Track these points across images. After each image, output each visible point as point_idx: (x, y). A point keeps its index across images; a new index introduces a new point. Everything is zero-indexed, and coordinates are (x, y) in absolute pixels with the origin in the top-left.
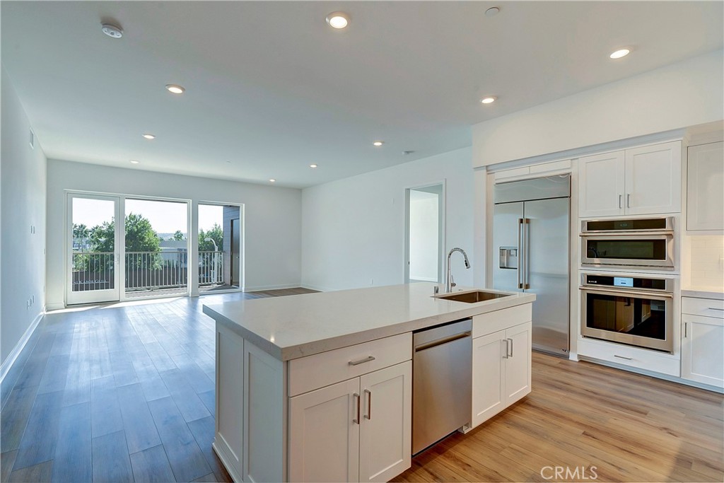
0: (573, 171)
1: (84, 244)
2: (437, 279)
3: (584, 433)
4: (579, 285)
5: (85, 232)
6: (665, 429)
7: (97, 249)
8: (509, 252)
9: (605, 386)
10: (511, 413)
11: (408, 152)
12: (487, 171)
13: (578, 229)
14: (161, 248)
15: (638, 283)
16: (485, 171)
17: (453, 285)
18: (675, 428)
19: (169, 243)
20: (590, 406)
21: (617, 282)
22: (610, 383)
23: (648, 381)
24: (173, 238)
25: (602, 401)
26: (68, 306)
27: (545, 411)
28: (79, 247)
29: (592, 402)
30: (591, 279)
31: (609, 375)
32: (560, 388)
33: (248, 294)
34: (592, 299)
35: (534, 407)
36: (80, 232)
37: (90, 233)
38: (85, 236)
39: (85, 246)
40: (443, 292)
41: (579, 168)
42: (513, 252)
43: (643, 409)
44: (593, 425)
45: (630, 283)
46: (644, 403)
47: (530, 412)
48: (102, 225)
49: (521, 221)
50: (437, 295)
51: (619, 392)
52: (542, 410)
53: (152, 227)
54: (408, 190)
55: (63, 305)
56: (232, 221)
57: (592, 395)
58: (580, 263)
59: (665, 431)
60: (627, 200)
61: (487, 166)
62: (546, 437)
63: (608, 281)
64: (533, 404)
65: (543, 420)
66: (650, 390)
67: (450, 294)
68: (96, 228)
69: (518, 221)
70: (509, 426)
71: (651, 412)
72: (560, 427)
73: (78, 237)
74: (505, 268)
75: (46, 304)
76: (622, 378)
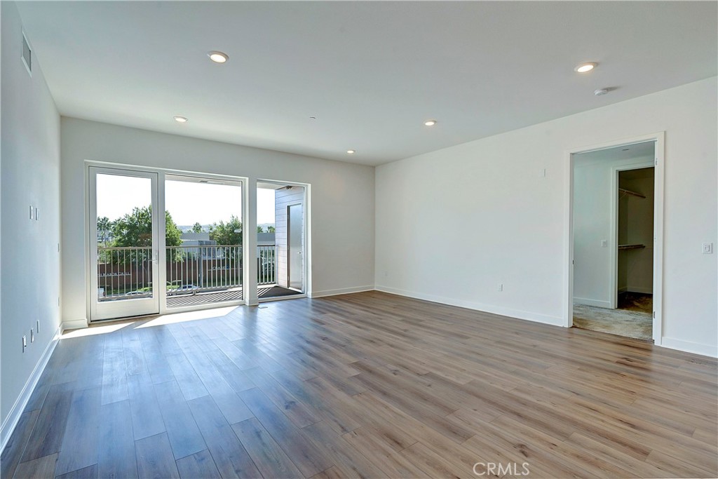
1: (107, 236)
5: (108, 225)
7: (120, 240)
11: (608, 89)
14: (182, 240)
19: (188, 235)
24: (192, 230)
26: (93, 323)
28: (102, 239)
33: (314, 300)
36: (104, 225)
37: (113, 226)
38: (108, 229)
39: (107, 239)
48: (123, 217)
53: (172, 219)
55: (85, 323)
56: (289, 207)
68: (119, 220)
73: (101, 229)
75: (62, 322)
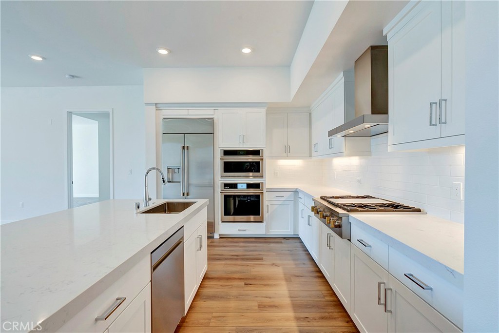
0: (215, 117)
2: (98, 195)
3: (245, 284)
4: (219, 190)
6: (273, 264)
8: (173, 170)
9: (238, 250)
10: (201, 290)
12: (156, 107)
13: (219, 155)
15: (249, 186)
16: (155, 107)
17: (150, 199)
18: (276, 262)
20: (239, 265)
21: (239, 186)
22: (240, 247)
23: (254, 240)
25: (243, 259)
27: (219, 279)
29: (239, 262)
30: (226, 186)
31: (237, 242)
32: (219, 259)
34: (227, 198)
35: (212, 278)
40: (143, 208)
41: (219, 116)
42: (176, 170)
43: (260, 257)
44: (246, 277)
45: (245, 186)
46: (258, 253)
47: (212, 283)
49: (183, 148)
50: (139, 210)
51: (246, 251)
52: (218, 278)
54: (70, 114)
57: (236, 258)
58: (220, 176)
59: (274, 266)
60: (243, 138)
61: (156, 104)
62: (228, 297)
63: (234, 186)
64: (210, 277)
65: (221, 286)
66: (257, 245)
67: (148, 208)
69: (181, 148)
70: (204, 300)
71: (264, 257)
72: (232, 286)
74: (170, 182)
76: (244, 242)
